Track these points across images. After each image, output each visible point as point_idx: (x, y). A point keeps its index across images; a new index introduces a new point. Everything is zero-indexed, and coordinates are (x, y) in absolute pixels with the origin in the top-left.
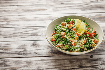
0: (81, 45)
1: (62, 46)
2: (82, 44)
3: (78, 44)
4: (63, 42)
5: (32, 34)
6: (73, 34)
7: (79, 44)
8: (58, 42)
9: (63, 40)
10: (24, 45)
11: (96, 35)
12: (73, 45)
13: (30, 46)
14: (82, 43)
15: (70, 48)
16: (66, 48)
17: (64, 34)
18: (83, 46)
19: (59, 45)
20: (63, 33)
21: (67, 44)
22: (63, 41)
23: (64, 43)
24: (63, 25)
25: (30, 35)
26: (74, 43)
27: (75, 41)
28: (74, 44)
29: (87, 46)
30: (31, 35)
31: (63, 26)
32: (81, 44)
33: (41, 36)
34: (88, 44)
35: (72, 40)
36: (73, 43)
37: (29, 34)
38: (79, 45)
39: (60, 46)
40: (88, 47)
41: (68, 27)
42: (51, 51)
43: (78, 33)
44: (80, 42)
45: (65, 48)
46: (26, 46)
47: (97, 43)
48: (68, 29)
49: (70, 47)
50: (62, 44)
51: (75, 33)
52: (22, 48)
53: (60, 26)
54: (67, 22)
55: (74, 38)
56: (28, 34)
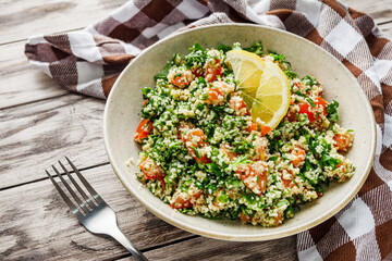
0: (287, 183)
1: (197, 197)
2: (290, 172)
3: (274, 178)
4: (201, 175)
5: (36, 140)
6: (241, 129)
7: (278, 178)
8: (177, 180)
9: (198, 169)
10: (14, 214)
11: (332, 106)
12: (256, 191)
13: (42, 211)
14: (291, 167)
15: (244, 206)
16: (222, 208)
17: (198, 139)
18: (297, 184)
19: (182, 194)
20: (192, 135)
21: (223, 188)
22: (198, 174)
23: (206, 182)
24: (176, 87)
25: (29, 148)
26: (255, 179)
27: (259, 167)
28: (259, 182)
29: (312, 175)
30: (37, 151)
31: (179, 91)
32: (287, 176)
33: (84, 144)
34: (314, 167)
35: (244, 167)
36: (251, 182)
37: (26, 144)
38: (280, 185)
39: (188, 201)
40: (320, 181)
41: (205, 98)
42: (145, 220)
43: (258, 120)
44: (282, 164)
45: (215, 209)
46: (26, 214)
47: (349, 148)
48: (211, 107)
49: (241, 202)
50: (197, 191)
51: (249, 124)
52: (8, 232)
53: (164, 95)
54: (189, 65)
55: (252, 151)
56: (19, 144)
